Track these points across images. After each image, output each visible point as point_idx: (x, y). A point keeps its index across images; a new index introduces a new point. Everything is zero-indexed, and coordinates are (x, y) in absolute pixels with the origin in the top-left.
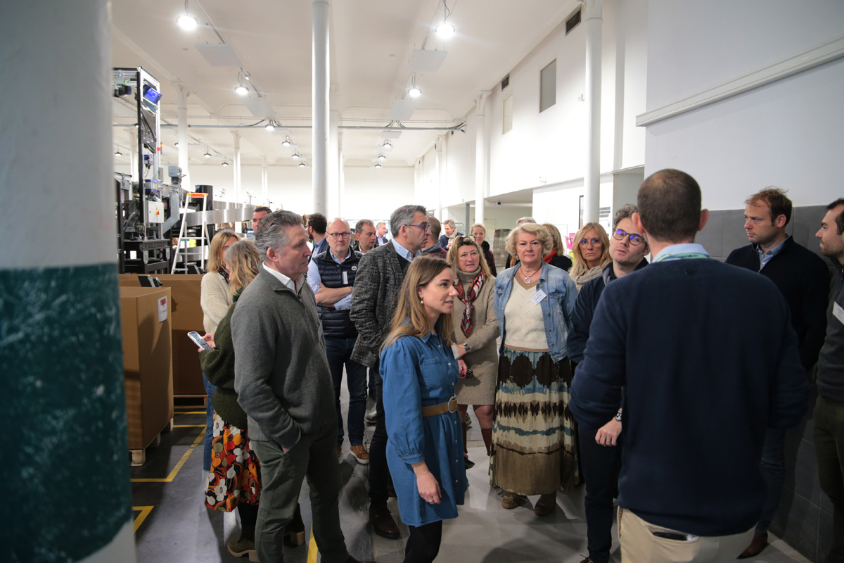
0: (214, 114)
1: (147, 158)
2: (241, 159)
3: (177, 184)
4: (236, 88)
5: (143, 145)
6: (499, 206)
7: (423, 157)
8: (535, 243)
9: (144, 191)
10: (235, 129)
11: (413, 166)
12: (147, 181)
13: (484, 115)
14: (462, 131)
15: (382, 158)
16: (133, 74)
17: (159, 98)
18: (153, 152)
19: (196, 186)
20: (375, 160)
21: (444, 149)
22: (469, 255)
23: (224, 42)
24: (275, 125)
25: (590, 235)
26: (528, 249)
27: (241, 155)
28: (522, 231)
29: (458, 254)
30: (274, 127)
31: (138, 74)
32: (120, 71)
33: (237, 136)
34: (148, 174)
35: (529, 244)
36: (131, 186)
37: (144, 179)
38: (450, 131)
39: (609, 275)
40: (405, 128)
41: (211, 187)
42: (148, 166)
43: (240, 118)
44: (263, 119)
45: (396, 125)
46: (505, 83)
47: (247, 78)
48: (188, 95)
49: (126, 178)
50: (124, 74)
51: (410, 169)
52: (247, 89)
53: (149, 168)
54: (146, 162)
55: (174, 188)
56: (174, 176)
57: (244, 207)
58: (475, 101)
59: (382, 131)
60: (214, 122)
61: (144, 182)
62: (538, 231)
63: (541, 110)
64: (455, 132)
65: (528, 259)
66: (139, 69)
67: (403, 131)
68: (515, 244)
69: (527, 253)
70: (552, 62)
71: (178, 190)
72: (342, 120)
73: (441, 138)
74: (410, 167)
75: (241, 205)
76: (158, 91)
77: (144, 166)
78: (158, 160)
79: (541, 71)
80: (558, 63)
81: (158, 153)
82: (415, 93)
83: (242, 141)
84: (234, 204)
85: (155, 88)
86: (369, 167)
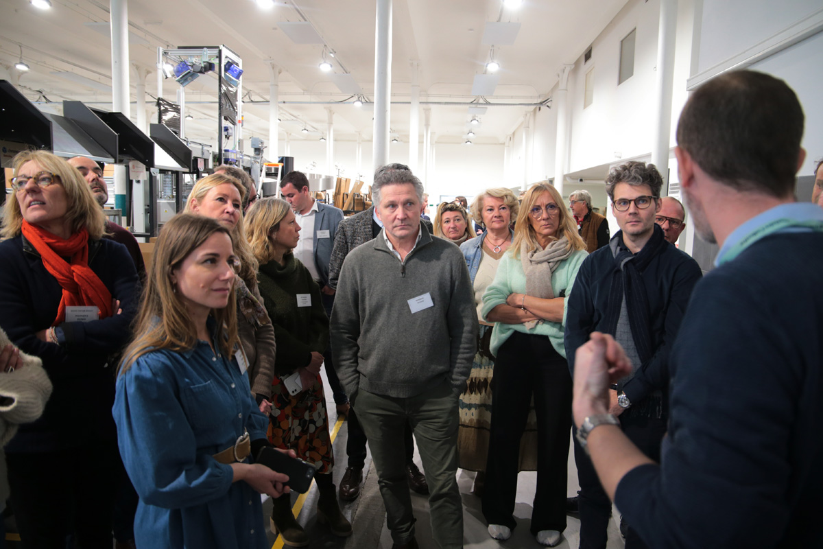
0: (307, 91)
1: (226, 129)
2: (334, 135)
3: (259, 154)
4: (320, 64)
5: (223, 118)
6: (581, 183)
7: (514, 133)
8: (503, 208)
9: (223, 161)
10: (329, 105)
11: (504, 144)
12: (226, 151)
13: (567, 90)
14: (548, 106)
15: (471, 135)
16: (216, 51)
17: (240, 73)
18: (234, 124)
19: (279, 157)
20: (465, 137)
21: (531, 125)
22: (452, 221)
23: (306, 20)
24: (363, 101)
25: (544, 200)
26: (497, 215)
27: (334, 131)
28: (488, 196)
29: (441, 220)
30: (362, 103)
31: (220, 52)
32: (205, 49)
33: (331, 112)
34: (227, 145)
35: (496, 210)
36: (211, 155)
37: (223, 149)
38: (538, 107)
39: (618, 245)
40: (488, 103)
41: (293, 158)
42: (227, 137)
43: (331, 94)
44: (352, 95)
45: (481, 101)
46: (588, 56)
47: (332, 55)
48: (280, 73)
49: (205, 148)
50: (209, 52)
51: (500, 146)
52: (331, 66)
53: (228, 138)
54: (226, 133)
55: (256, 158)
56: (257, 147)
57: (323, 177)
58: (559, 75)
59: (467, 106)
60: (307, 98)
61: (223, 152)
62: (506, 196)
63: (620, 82)
64: (542, 107)
65: (496, 225)
66: (221, 47)
67: (489, 107)
68: (480, 210)
69: (494, 219)
70: (631, 33)
71: (259, 161)
72: (428, 95)
73: (528, 115)
74: (501, 144)
75: (320, 176)
76: (241, 68)
77: (224, 137)
78: (239, 132)
79: (622, 41)
80: (637, 31)
81: (239, 125)
82: (493, 67)
83: (334, 116)
84: (314, 175)
85: (237, 64)
86: (460, 143)
